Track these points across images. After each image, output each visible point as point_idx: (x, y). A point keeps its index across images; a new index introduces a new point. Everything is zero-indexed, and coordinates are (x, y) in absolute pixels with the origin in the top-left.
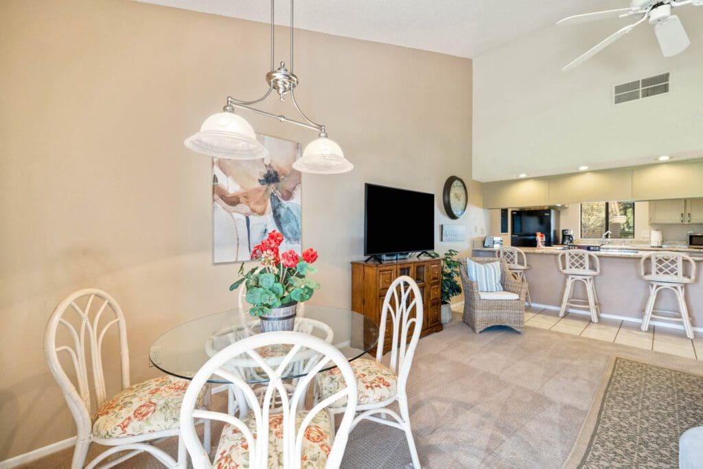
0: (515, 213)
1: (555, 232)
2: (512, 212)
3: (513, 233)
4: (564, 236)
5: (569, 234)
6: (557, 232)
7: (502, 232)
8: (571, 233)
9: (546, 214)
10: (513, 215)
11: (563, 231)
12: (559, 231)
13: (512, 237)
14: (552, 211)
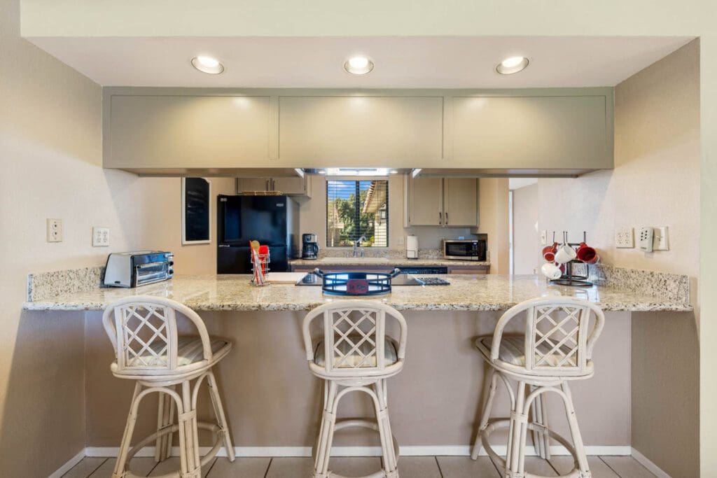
0: (225, 200)
1: (292, 237)
2: (220, 197)
3: (221, 239)
4: (305, 244)
5: (312, 241)
6: (296, 238)
7: (187, 239)
8: (315, 239)
9: (278, 205)
10: (221, 205)
11: (304, 235)
12: (298, 236)
13: (219, 250)
14: (289, 201)
